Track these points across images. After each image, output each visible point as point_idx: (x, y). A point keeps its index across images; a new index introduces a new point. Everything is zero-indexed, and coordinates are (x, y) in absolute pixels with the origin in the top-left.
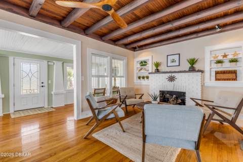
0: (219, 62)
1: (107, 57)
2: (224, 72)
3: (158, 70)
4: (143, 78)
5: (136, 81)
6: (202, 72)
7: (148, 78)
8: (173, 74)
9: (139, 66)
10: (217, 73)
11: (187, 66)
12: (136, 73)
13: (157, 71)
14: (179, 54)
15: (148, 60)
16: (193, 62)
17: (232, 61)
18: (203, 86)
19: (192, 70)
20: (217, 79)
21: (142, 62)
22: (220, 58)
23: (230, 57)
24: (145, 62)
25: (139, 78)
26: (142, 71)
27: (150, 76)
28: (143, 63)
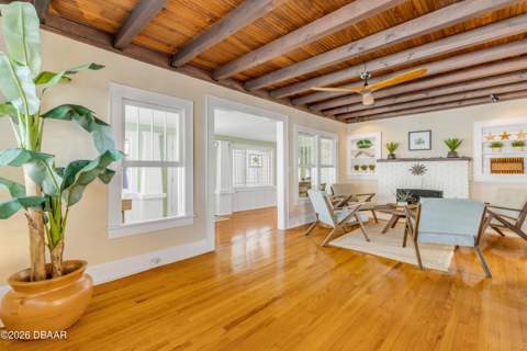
0: (497, 145)
1: (312, 136)
2: (504, 161)
3: (393, 155)
4: (364, 168)
5: (351, 173)
6: (470, 159)
7: (372, 168)
8: (420, 163)
9: (355, 147)
10: (493, 161)
11: (445, 151)
12: (350, 160)
13: (392, 157)
14: (430, 131)
15: (374, 138)
16: (453, 144)
17: (516, 144)
18: (470, 181)
19: (453, 156)
20: (493, 171)
21: (361, 142)
22: (498, 139)
23: (514, 138)
24: (368, 142)
25: (356, 168)
26: (362, 157)
27: (378, 165)
28: (364, 144)
